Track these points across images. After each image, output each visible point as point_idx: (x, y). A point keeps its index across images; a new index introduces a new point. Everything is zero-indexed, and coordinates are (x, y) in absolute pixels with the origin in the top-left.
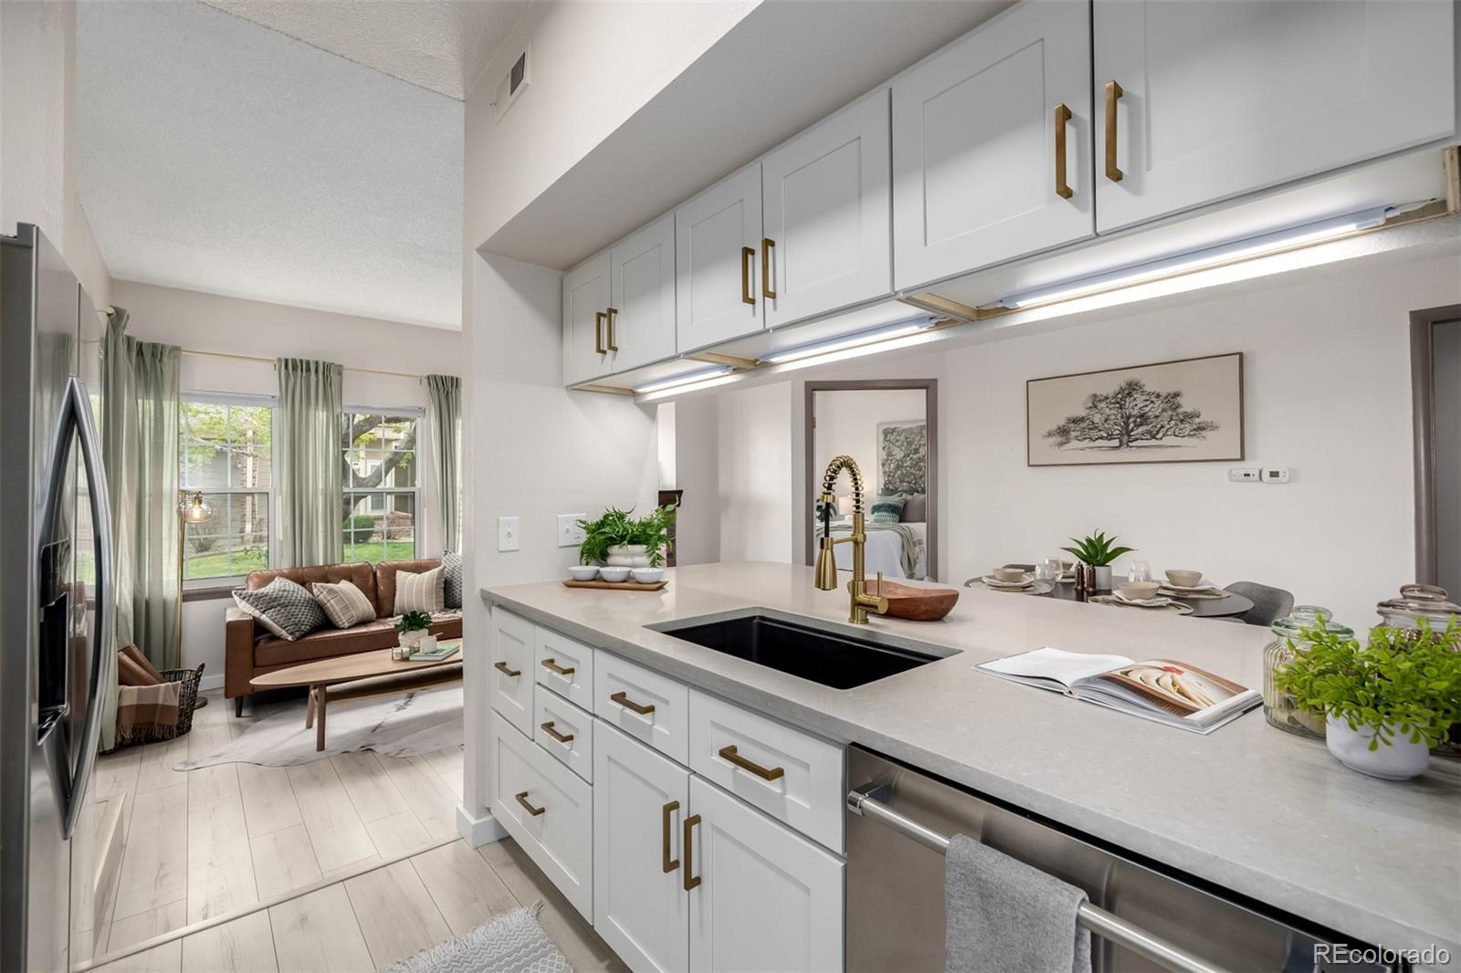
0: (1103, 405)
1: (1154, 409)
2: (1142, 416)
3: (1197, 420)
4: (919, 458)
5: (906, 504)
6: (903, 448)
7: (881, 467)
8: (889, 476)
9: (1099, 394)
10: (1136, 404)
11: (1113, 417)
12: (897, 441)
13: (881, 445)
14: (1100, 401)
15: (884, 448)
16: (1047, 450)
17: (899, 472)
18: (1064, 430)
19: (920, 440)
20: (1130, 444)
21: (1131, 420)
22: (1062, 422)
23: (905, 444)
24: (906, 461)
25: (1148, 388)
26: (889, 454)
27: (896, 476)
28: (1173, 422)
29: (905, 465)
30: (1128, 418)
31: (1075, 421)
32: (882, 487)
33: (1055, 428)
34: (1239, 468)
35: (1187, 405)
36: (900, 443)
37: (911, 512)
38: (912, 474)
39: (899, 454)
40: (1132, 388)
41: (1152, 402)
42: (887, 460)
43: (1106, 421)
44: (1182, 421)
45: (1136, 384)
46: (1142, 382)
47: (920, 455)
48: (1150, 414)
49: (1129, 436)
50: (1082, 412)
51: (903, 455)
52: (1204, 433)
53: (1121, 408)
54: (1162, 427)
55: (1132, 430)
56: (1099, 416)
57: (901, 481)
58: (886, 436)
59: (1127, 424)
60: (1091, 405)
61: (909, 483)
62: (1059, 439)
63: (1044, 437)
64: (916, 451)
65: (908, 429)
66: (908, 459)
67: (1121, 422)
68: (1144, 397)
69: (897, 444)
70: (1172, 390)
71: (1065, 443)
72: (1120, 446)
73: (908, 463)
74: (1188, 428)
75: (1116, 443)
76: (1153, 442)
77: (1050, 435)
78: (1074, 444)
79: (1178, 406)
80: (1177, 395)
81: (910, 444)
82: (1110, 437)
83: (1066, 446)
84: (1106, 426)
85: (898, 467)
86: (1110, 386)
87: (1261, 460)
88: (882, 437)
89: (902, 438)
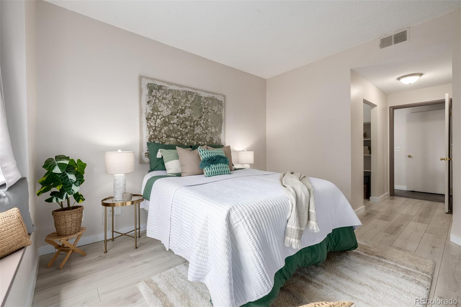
4: (185, 118)
6: (170, 107)
7: (144, 121)
8: (154, 130)
12: (163, 98)
13: (145, 99)
15: (148, 102)
17: (166, 128)
23: (172, 103)
26: (155, 109)
27: (163, 131)
29: (172, 122)
36: (167, 101)
38: (178, 130)
39: (166, 111)
42: (153, 115)
51: (170, 113)
57: (168, 136)
58: (152, 91)
61: (176, 138)
64: (183, 111)
65: (174, 90)
66: (175, 117)
73: (175, 121)
81: (176, 104)
85: (165, 123)
88: (146, 91)
89: (169, 97)
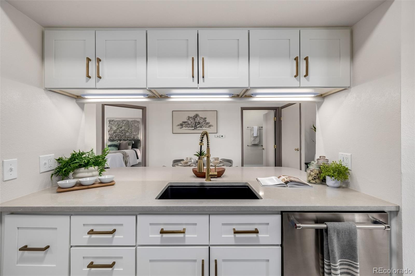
0: (190, 119)
1: (201, 121)
2: (199, 122)
3: (209, 124)
5: (120, 144)
9: (190, 116)
10: (198, 120)
11: (193, 122)
14: (190, 118)
16: (177, 129)
18: (182, 125)
19: (122, 124)
20: (197, 129)
21: (197, 123)
22: (181, 123)
24: (117, 131)
25: (200, 116)
28: (205, 124)
30: (196, 123)
31: (184, 122)
32: (109, 139)
33: (180, 124)
34: (216, 135)
35: (207, 121)
37: (122, 147)
40: (197, 116)
41: (201, 119)
43: (191, 123)
44: (207, 124)
45: (198, 115)
46: (199, 115)
47: (122, 129)
48: (200, 122)
49: (196, 127)
50: (186, 120)
52: (211, 127)
53: (194, 120)
54: (203, 125)
55: (197, 126)
56: (190, 121)
59: (196, 124)
60: (188, 119)
62: (180, 127)
63: (177, 126)
67: (194, 123)
68: (199, 118)
69: (114, 125)
70: (205, 117)
71: (182, 128)
72: (194, 129)
74: (208, 126)
75: (193, 128)
76: (201, 129)
77: (178, 125)
78: (184, 128)
79: (206, 121)
80: (206, 118)
82: (192, 127)
83: (182, 129)
84: (191, 124)
86: (192, 115)
87: (220, 134)
